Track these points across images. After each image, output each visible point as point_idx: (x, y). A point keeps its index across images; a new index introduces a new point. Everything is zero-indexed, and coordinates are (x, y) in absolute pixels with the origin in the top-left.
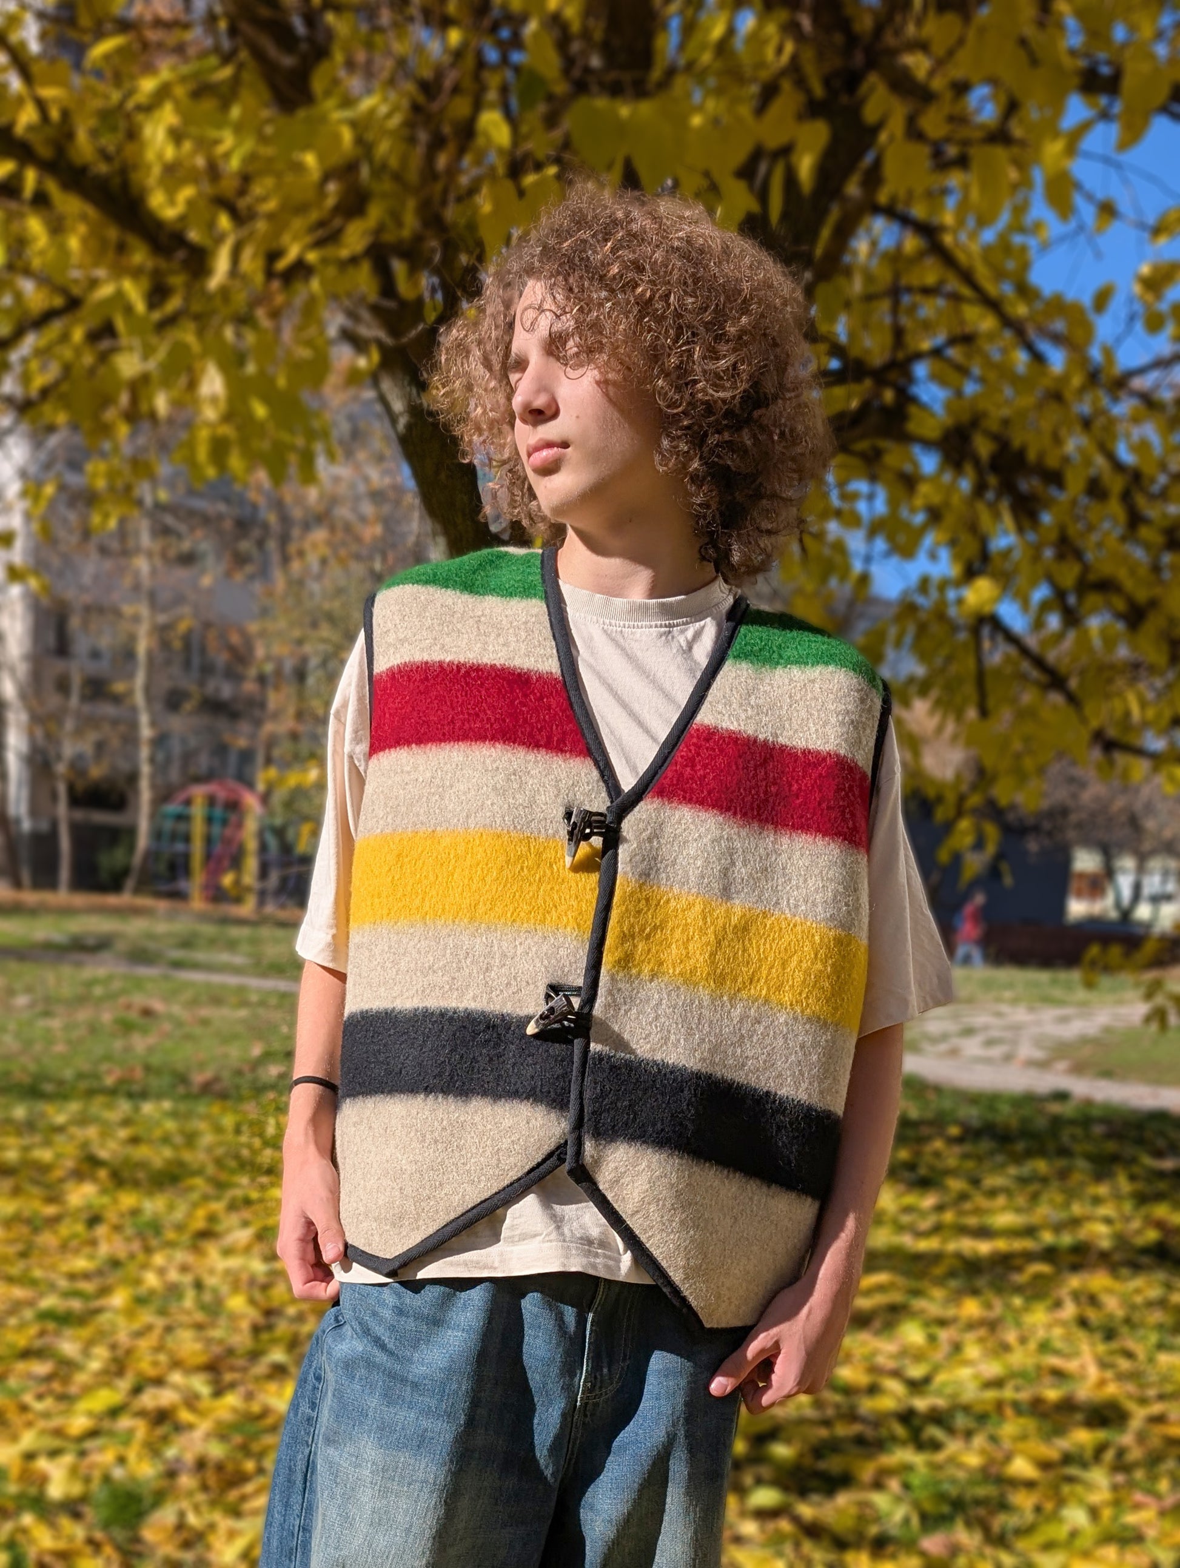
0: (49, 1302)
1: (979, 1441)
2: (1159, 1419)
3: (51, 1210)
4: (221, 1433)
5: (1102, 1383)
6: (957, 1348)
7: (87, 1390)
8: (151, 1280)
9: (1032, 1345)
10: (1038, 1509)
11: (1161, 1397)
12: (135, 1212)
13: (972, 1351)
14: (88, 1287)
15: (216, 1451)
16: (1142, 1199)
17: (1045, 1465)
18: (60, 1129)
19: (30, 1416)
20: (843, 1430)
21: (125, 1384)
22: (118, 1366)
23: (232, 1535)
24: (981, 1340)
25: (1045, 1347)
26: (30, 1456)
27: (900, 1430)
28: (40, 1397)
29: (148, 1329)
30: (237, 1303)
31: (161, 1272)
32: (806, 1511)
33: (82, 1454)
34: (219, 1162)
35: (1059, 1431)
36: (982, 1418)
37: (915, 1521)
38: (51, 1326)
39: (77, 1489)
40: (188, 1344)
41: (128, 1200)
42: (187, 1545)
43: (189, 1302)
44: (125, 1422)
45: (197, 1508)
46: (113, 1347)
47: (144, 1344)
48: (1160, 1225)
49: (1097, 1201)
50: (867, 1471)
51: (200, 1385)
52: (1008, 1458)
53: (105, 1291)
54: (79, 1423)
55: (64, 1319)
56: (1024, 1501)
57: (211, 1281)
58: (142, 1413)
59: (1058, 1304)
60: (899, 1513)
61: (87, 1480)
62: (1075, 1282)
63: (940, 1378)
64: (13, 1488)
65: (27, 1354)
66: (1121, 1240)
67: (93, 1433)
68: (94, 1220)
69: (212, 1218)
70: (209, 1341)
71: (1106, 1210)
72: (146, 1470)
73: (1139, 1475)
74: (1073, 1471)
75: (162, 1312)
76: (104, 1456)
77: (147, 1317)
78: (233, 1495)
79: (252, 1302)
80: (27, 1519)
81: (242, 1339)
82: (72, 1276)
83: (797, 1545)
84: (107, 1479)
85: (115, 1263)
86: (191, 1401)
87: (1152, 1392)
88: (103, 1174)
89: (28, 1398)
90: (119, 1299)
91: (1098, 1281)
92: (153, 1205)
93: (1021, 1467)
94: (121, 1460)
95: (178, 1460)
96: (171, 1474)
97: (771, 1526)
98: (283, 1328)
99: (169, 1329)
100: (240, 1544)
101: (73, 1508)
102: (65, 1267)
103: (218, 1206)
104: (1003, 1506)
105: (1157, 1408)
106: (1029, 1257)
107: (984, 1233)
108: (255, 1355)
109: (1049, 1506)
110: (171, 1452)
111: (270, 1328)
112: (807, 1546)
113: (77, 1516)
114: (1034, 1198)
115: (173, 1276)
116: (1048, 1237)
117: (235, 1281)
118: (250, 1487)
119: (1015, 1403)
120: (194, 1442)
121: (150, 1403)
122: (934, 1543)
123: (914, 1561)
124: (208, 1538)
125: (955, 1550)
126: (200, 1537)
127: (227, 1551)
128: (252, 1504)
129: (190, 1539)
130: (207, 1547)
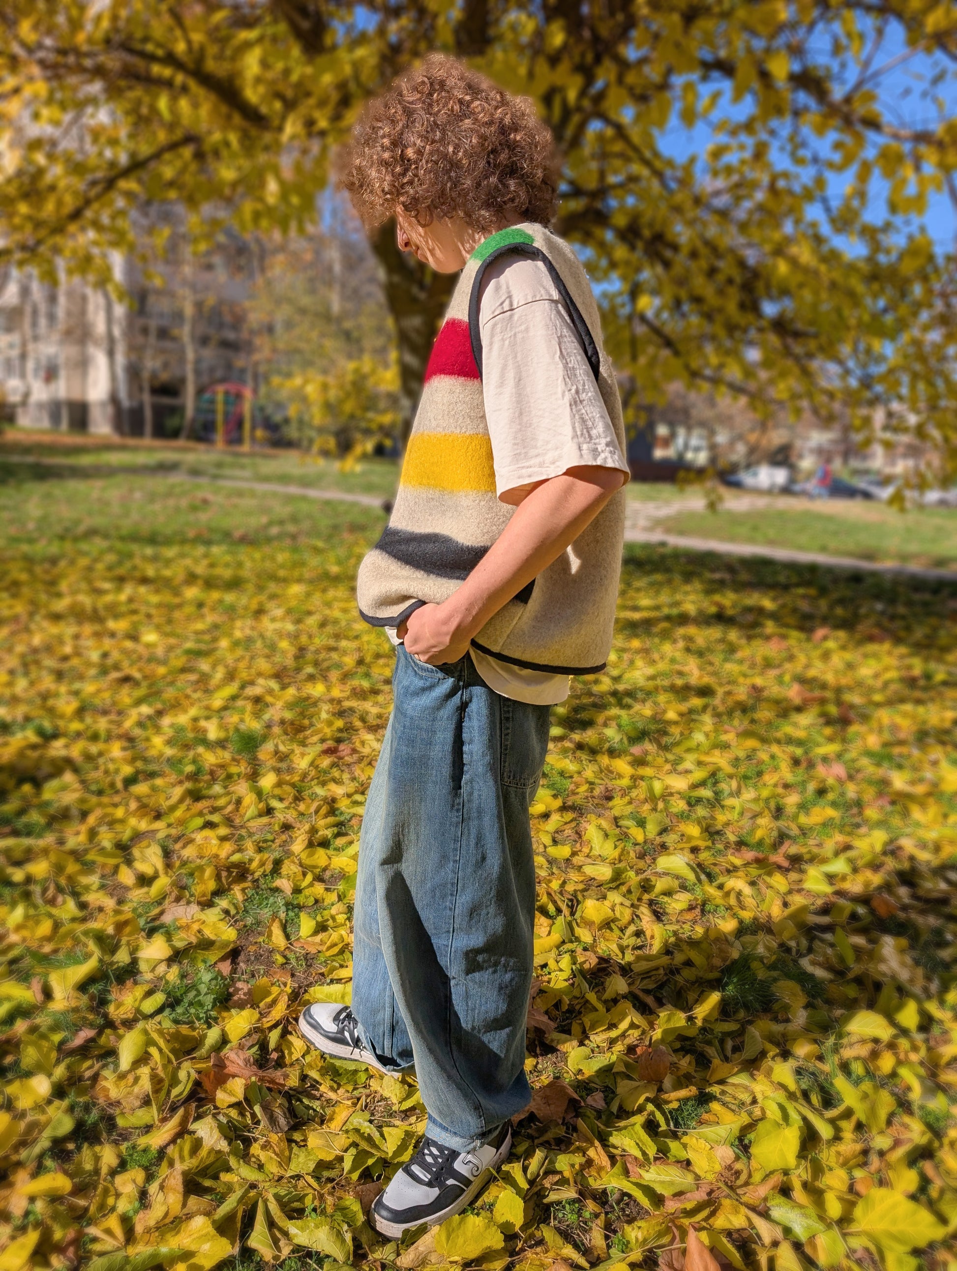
0: (189, 645)
1: (649, 704)
2: (729, 693)
4: (290, 706)
5: (701, 677)
6: (632, 662)
7: (219, 687)
8: (238, 634)
9: (666, 661)
10: (682, 734)
11: (729, 683)
12: (221, 601)
13: (639, 663)
14: (207, 637)
15: (288, 715)
16: (708, 592)
17: (681, 715)
18: (172, 560)
19: (192, 700)
20: (586, 700)
21: (236, 684)
22: (231, 676)
23: (303, 755)
24: (644, 658)
25: (673, 661)
26: (195, 720)
27: (612, 700)
28: (195, 691)
29: (242, 658)
30: (284, 644)
31: (242, 629)
32: (577, 736)
33: (222, 718)
34: (259, 576)
35: (685, 699)
36: (649, 693)
37: (625, 741)
38: (192, 657)
39: (222, 735)
40: (263, 665)
41: (215, 595)
42: (281, 760)
43: (259, 644)
44: (240, 703)
45: (283, 743)
46: (226, 667)
47: (242, 665)
48: (718, 604)
49: (687, 593)
50: (600, 719)
51: (274, 684)
52: (665, 712)
53: (215, 640)
54: (217, 702)
55: (198, 654)
56: (675, 731)
57: (269, 634)
58: (247, 698)
59: (675, 641)
60: (617, 738)
61: (227, 730)
62: (681, 631)
63: (627, 676)
64: (191, 735)
65: (184, 670)
66: (701, 612)
67: (225, 708)
68: (200, 605)
69: (261, 604)
70: (273, 663)
71: (692, 597)
72: (254, 725)
73: (725, 718)
74: (694, 717)
75: (247, 649)
76: (233, 719)
77: (240, 652)
78: (301, 736)
79: (291, 644)
80: (201, 750)
81: (290, 662)
82: (197, 633)
83: (574, 753)
84: (237, 730)
85: (216, 626)
86: (270, 692)
87: (724, 681)
88: (200, 582)
89: (189, 691)
90: (224, 643)
91: (691, 630)
92: (229, 597)
93: (671, 715)
94: (242, 721)
95: (270, 720)
96: (269, 726)
97: (559, 745)
98: (309, 656)
99: (252, 658)
100: (309, 759)
101: (221, 744)
102: (192, 628)
103: (263, 598)
104: (665, 733)
105: (728, 688)
106: (658, 620)
107: (636, 608)
108: (298, 670)
109: (686, 732)
110: (266, 717)
111: (303, 656)
112: (579, 753)
113: (224, 747)
114: (658, 592)
115: (248, 632)
116: (666, 611)
117: (280, 634)
118: (308, 732)
119: (663, 687)
120: (277, 711)
121: (251, 693)
122: (636, 750)
123: (629, 758)
124: (291, 757)
125: (646, 753)
126: (287, 756)
127: (302, 763)
128: (310, 741)
129: (283, 757)
130: (291, 761)
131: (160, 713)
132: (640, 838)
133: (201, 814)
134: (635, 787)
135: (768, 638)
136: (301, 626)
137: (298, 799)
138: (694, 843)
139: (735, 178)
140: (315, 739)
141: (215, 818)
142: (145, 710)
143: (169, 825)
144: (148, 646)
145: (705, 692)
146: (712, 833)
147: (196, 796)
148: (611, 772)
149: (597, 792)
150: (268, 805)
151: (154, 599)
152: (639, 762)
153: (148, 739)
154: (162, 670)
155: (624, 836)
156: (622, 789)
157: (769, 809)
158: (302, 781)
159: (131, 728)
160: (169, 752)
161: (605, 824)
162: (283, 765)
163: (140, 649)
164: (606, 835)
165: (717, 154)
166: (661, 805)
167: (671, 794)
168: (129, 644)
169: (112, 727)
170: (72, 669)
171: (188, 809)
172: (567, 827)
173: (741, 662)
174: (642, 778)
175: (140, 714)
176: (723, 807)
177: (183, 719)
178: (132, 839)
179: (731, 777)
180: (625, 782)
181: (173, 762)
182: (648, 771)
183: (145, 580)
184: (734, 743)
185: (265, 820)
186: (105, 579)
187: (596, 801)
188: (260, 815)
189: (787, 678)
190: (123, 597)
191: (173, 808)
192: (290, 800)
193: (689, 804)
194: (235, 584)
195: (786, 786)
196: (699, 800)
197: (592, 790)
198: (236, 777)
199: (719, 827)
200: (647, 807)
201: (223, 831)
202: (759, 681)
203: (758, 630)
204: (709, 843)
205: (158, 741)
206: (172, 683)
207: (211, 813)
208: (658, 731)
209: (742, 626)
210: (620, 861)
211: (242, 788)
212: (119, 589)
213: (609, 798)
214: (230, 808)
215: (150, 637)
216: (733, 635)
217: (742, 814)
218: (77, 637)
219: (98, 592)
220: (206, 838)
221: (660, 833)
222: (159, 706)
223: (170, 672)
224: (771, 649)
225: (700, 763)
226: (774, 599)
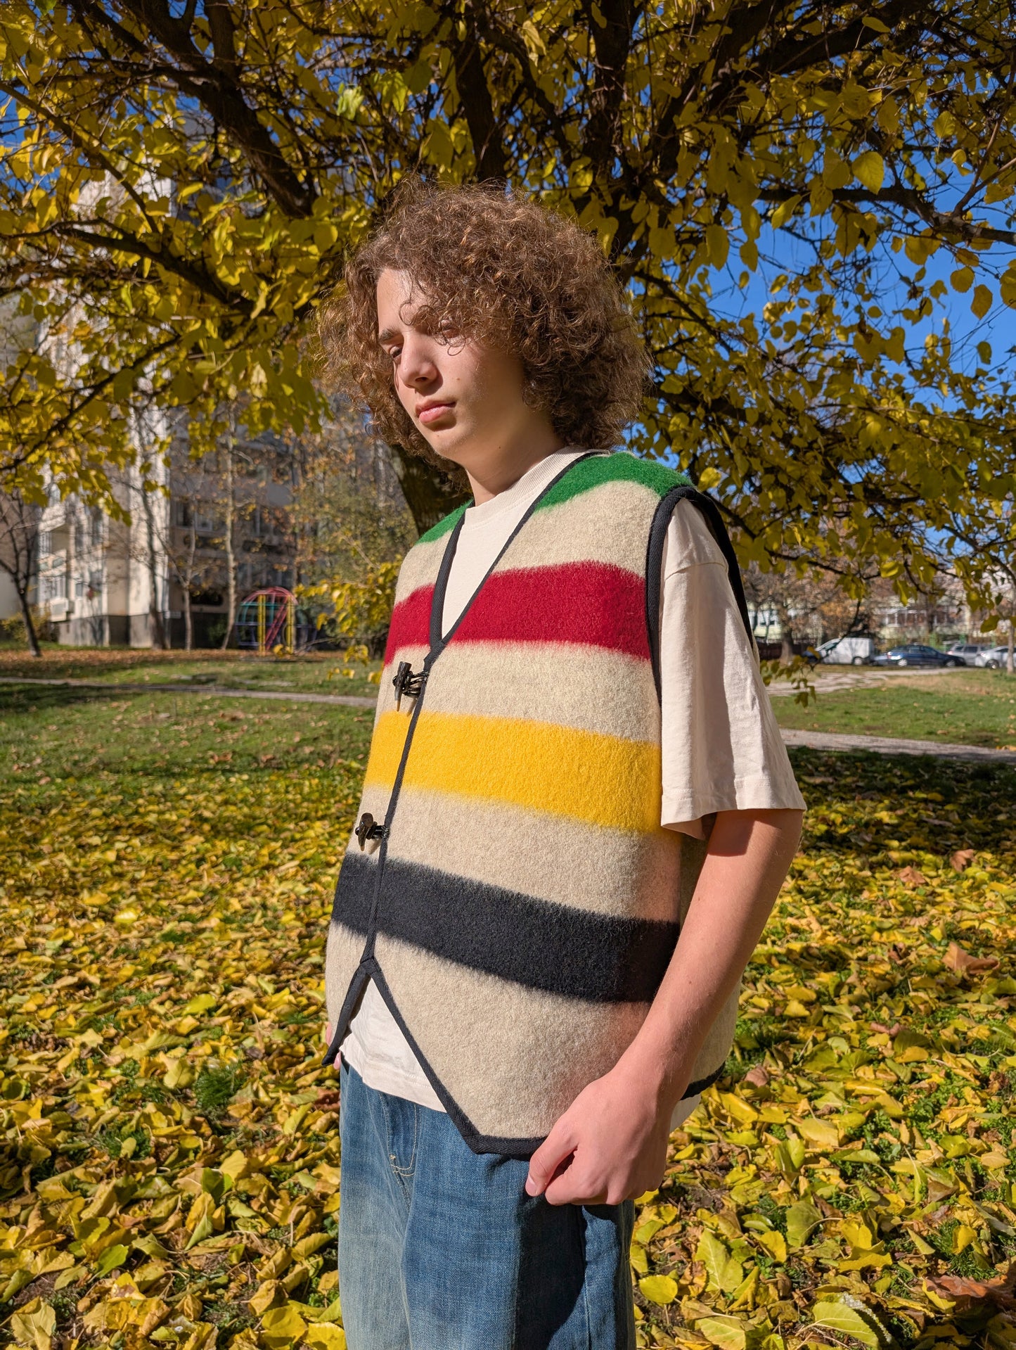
0: (170, 926)
1: (761, 986)
3: (173, 856)
4: (281, 1023)
5: (824, 935)
7: (195, 994)
8: (235, 904)
10: (815, 1041)
11: (860, 943)
12: (226, 854)
14: (194, 910)
15: (278, 1038)
18: (182, 797)
19: (155, 1019)
21: (217, 988)
22: (213, 974)
23: (290, 1108)
26: (154, 1052)
28: (162, 1003)
29: (235, 941)
30: (288, 918)
31: (241, 897)
33: (189, 1046)
34: (276, 814)
35: (808, 975)
37: (738, 1056)
38: (171, 945)
39: (185, 1079)
40: (258, 953)
41: (221, 845)
42: (259, 1119)
43: (258, 920)
44: (218, 1020)
45: (265, 1086)
46: (211, 959)
47: (230, 955)
51: (266, 984)
52: (785, 1000)
53: (206, 915)
54: (188, 1023)
55: (179, 939)
56: (805, 1035)
57: (273, 901)
61: (192, 1069)
64: (142, 1080)
65: (154, 969)
67: (196, 1030)
68: (199, 862)
69: (272, 855)
70: (272, 949)
72: (230, 1059)
73: (868, 1006)
75: (242, 929)
76: (203, 1048)
77: (232, 933)
78: (291, 1073)
79: (298, 918)
80: (150, 1108)
81: (292, 946)
82: (185, 904)
84: (205, 1068)
85: (213, 892)
86: (261, 997)
87: (854, 940)
88: (206, 827)
89: (154, 1005)
90: (214, 922)
91: (801, 861)
92: (236, 848)
93: (795, 1008)
94: (215, 1051)
95: (253, 1048)
99: (246, 942)
100: (297, 1115)
101: (181, 1094)
102: (181, 898)
103: (276, 845)
104: (791, 1039)
105: (862, 952)
108: (301, 958)
109: (821, 1037)
111: (310, 936)
113: (186, 1098)
115: (249, 899)
117: (287, 901)
118: (301, 1067)
119: (777, 955)
120: (265, 1033)
121: (234, 1003)
122: (753, 1075)
123: (747, 1092)
124: (275, 1110)
125: (769, 1078)
126: (270, 1109)
127: (287, 1126)
128: (300, 1082)
129: (263, 1112)
130: (275, 1119)
131: (110, 1042)
132: (782, 1256)
133: (127, 1239)
134: (761, 1145)
135: (895, 866)
136: (314, 886)
137: (272, 1196)
138: (865, 1261)
139: (800, 336)
140: (310, 1078)
141: (144, 1245)
142: (92, 1038)
143: (78, 1260)
144: (123, 927)
145: (835, 961)
146: (888, 1235)
147: (126, 1199)
148: (724, 1117)
149: (706, 1159)
150: (228, 1211)
151: (147, 854)
152: (761, 1098)
153: (85, 1090)
154: (128, 969)
155: (757, 1253)
156: (743, 1151)
157: (964, 1179)
158: (283, 1161)
159: (67, 1069)
160: (110, 1111)
161: (723, 1228)
162: (260, 1128)
163: (111, 934)
164: (729, 1250)
165: (777, 311)
166: (804, 1185)
167: (815, 1158)
168: (98, 925)
169: (44, 1068)
170: (19, 971)
171: (112, 1228)
172: (667, 1232)
173: (869, 907)
174: (769, 1128)
175: (83, 1045)
176: (893, 1175)
177: (138, 1051)
178: (17, 1293)
179: (897, 1120)
180: (745, 1137)
181: (112, 1131)
182: (773, 1114)
183: (141, 830)
184: (888, 1053)
185: (220, 1241)
186: (97, 831)
187: (707, 1175)
188: (215, 1233)
189: (937, 933)
190: (111, 856)
191: (88, 1227)
192: (262, 1199)
193: (843, 1175)
194: (245, 829)
195: (979, 1132)
196: (858, 1165)
197: (699, 1152)
198: (192, 1155)
199: (896, 1221)
200: (783, 1188)
201: (153, 1271)
202: (899, 938)
203: (880, 856)
204: (887, 1259)
205: (97, 1092)
206: (137, 989)
207: (143, 1234)
208: (780, 1039)
209: (860, 852)
210: (756, 1306)
211: (193, 1180)
212: (110, 843)
213: (727, 1168)
214: (172, 1221)
215: (127, 916)
216: (853, 864)
217: (925, 1191)
218: (38, 919)
219: (85, 848)
220: (126, 1288)
221: (809, 1241)
222: (113, 1032)
223: (137, 973)
224: (902, 885)
225: (848, 1094)
226: (891, 809)
